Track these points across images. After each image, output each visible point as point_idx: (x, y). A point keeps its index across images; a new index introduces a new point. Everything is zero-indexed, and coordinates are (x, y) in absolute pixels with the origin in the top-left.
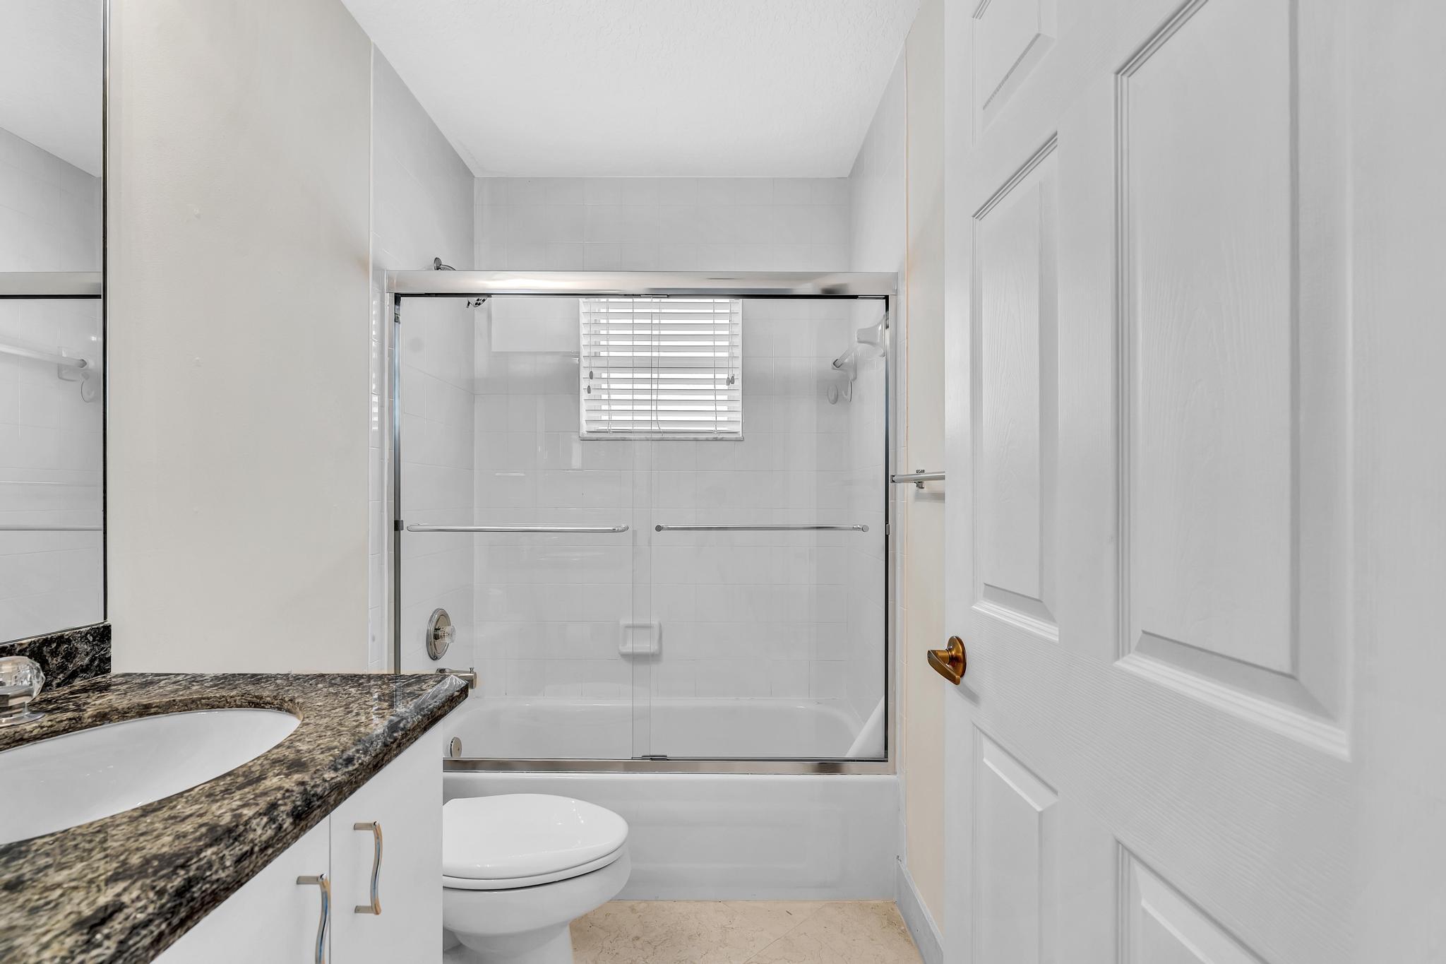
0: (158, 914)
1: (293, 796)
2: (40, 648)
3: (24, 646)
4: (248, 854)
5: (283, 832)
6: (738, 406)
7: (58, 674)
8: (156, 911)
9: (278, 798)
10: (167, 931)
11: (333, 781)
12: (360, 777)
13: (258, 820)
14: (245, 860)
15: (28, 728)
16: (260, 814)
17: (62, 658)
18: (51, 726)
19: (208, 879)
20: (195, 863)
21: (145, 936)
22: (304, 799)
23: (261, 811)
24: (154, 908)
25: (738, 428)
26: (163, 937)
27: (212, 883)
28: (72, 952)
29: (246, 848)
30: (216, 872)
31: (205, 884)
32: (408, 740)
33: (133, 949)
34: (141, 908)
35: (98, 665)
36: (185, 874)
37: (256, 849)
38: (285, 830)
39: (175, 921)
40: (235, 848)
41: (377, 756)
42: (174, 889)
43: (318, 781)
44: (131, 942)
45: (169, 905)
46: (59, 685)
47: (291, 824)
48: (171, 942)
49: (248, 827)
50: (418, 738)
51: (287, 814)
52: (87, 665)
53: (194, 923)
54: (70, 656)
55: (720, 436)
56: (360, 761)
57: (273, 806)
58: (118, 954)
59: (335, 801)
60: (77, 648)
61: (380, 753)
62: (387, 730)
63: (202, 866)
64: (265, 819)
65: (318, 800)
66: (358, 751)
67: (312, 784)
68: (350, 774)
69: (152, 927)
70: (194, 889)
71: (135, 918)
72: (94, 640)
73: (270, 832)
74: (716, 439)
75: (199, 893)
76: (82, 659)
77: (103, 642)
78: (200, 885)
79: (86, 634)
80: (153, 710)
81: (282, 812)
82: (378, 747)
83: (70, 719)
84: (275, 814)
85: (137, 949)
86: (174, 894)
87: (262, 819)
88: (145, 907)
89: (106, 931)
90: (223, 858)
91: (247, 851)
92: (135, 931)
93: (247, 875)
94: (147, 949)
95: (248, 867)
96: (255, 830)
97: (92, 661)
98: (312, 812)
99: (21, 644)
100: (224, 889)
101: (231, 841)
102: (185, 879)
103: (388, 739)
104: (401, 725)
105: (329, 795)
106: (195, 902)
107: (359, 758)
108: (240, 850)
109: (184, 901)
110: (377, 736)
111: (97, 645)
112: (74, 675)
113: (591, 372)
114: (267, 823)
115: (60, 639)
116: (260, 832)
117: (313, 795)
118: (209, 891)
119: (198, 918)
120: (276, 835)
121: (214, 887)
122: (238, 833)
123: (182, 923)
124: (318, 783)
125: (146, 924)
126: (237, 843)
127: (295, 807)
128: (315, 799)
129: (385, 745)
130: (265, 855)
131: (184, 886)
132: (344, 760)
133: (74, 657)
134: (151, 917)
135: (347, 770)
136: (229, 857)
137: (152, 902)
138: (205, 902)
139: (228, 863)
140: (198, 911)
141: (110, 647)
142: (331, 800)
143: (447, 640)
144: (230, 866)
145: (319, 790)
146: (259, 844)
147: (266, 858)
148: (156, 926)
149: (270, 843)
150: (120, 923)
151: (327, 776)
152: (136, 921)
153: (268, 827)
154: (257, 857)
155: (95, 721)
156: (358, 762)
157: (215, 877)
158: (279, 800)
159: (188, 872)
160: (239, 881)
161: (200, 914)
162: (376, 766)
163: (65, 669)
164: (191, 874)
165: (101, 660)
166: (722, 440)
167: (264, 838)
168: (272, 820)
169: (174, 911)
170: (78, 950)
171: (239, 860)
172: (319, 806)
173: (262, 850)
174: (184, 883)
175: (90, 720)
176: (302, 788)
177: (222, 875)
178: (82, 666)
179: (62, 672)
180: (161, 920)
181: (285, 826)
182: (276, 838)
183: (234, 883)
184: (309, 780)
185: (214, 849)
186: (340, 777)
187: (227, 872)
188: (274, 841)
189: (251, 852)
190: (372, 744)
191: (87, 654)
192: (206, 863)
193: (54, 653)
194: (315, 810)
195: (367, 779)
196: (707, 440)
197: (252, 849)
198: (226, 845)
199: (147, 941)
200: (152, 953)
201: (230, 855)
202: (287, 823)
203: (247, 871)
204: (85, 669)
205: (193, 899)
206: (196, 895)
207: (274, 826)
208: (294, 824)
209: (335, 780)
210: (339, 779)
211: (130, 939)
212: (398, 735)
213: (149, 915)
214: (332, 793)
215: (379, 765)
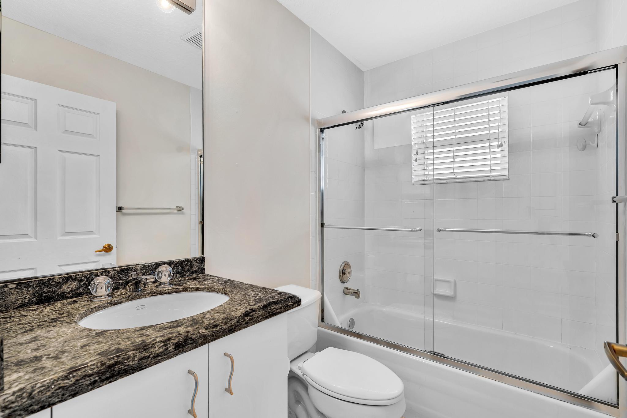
0: (97, 373)
1: (180, 336)
2: (182, 263)
3: (177, 262)
4: (147, 357)
5: (168, 351)
6: (506, 160)
7: (188, 272)
8: (97, 371)
9: (173, 336)
10: (99, 380)
11: (203, 334)
12: (219, 334)
13: (159, 344)
14: (144, 359)
15: (165, 289)
16: (161, 342)
17: (189, 267)
18: (171, 290)
19: (124, 364)
20: (123, 356)
21: (87, 380)
22: (185, 339)
23: (162, 340)
24: (97, 370)
25: (506, 173)
26: (97, 383)
27: (125, 366)
28: (59, 379)
29: (147, 355)
30: (129, 361)
31: (122, 365)
32: (254, 322)
33: (80, 384)
34: (92, 368)
35: (201, 271)
36: (117, 359)
37: (152, 356)
38: (170, 351)
39: (103, 377)
40: (143, 353)
41: (231, 326)
42: (109, 364)
43: (195, 332)
44: (80, 381)
45: (103, 370)
46: (188, 276)
47: (173, 349)
48: (101, 385)
49: (153, 346)
50: (260, 321)
51: (173, 344)
52: (197, 270)
53: (114, 380)
54: (191, 266)
55: (492, 179)
56: (221, 327)
57: (169, 339)
58: (73, 385)
59: (202, 342)
60: (193, 264)
61: (233, 325)
62: (242, 315)
63: (125, 358)
64: (162, 344)
65: (191, 341)
66: (222, 323)
67: (192, 333)
68: (213, 332)
69: (92, 378)
70: (116, 367)
71: (88, 372)
72: (199, 262)
73: (161, 350)
74: (490, 180)
75: (118, 369)
76: (195, 268)
77: (202, 263)
78: (119, 365)
79: (197, 260)
80: (199, 289)
81: (172, 343)
82: (234, 322)
83: (176, 288)
84: (168, 343)
85: (83, 384)
86: (107, 367)
87: (161, 344)
88: (94, 369)
89: (75, 374)
90: (135, 357)
91: (147, 356)
92: (84, 377)
93: (146, 365)
94: (88, 386)
95: (146, 362)
96: (155, 348)
97: (199, 269)
98: (187, 345)
99: (176, 261)
100: (131, 369)
101: (143, 350)
102: (115, 362)
103: (241, 320)
104: (251, 314)
105: (198, 339)
106: (115, 372)
107: (221, 326)
108: (144, 355)
109: (110, 371)
110: (236, 317)
111: (200, 264)
112: (192, 273)
113: (417, 151)
114: (162, 346)
115: (188, 261)
116: (157, 349)
117: (190, 338)
118: (123, 369)
119: (116, 378)
120: (163, 352)
121: (126, 367)
122: (147, 347)
123: (107, 379)
124: (195, 333)
125: (90, 376)
126: (144, 352)
127: (178, 342)
128: (190, 340)
129: (238, 322)
130: (156, 359)
131: (113, 364)
132: (213, 325)
133: (193, 267)
134: (94, 373)
135: (212, 330)
136: (137, 357)
137: (98, 367)
138: (120, 373)
139: (136, 359)
140: (116, 375)
141: (205, 265)
142: (200, 342)
143: (348, 275)
144: (137, 361)
145: (194, 336)
146: (154, 354)
147: (157, 360)
148: (93, 377)
149: (160, 354)
150: (81, 373)
151: (201, 331)
152: (88, 373)
153: (162, 348)
154: (151, 359)
155: (183, 290)
156: (220, 327)
157: (127, 364)
158: (173, 337)
159: (118, 358)
160: (141, 367)
161: (117, 377)
162: (231, 331)
163: (190, 271)
164: (119, 360)
165: (201, 269)
166: (494, 180)
167: (157, 352)
168: (165, 345)
169: (103, 373)
170: (61, 379)
171: (141, 359)
172: (191, 344)
173: (154, 357)
174: (114, 363)
175: (182, 290)
176: (187, 334)
177: (131, 363)
178: (195, 270)
179: (189, 272)
180: (97, 376)
181: (169, 349)
182: (164, 353)
183: (137, 368)
184: (191, 331)
185: (134, 352)
186: (207, 332)
187: (134, 363)
188: (162, 354)
189: (149, 357)
190: (231, 320)
191: (197, 266)
192: (127, 357)
193: (186, 265)
194: (189, 344)
195: (224, 336)
196: (484, 181)
197: (150, 355)
198: (140, 351)
199: (88, 382)
200: (90, 387)
201: (139, 356)
202: (171, 348)
203: (145, 364)
204: (196, 272)
205: (114, 370)
206: (116, 369)
207: (164, 348)
208: (175, 349)
209: (204, 334)
210: (206, 333)
211: (81, 380)
212: (247, 318)
213: (94, 372)
214: (200, 339)
215: (232, 330)
